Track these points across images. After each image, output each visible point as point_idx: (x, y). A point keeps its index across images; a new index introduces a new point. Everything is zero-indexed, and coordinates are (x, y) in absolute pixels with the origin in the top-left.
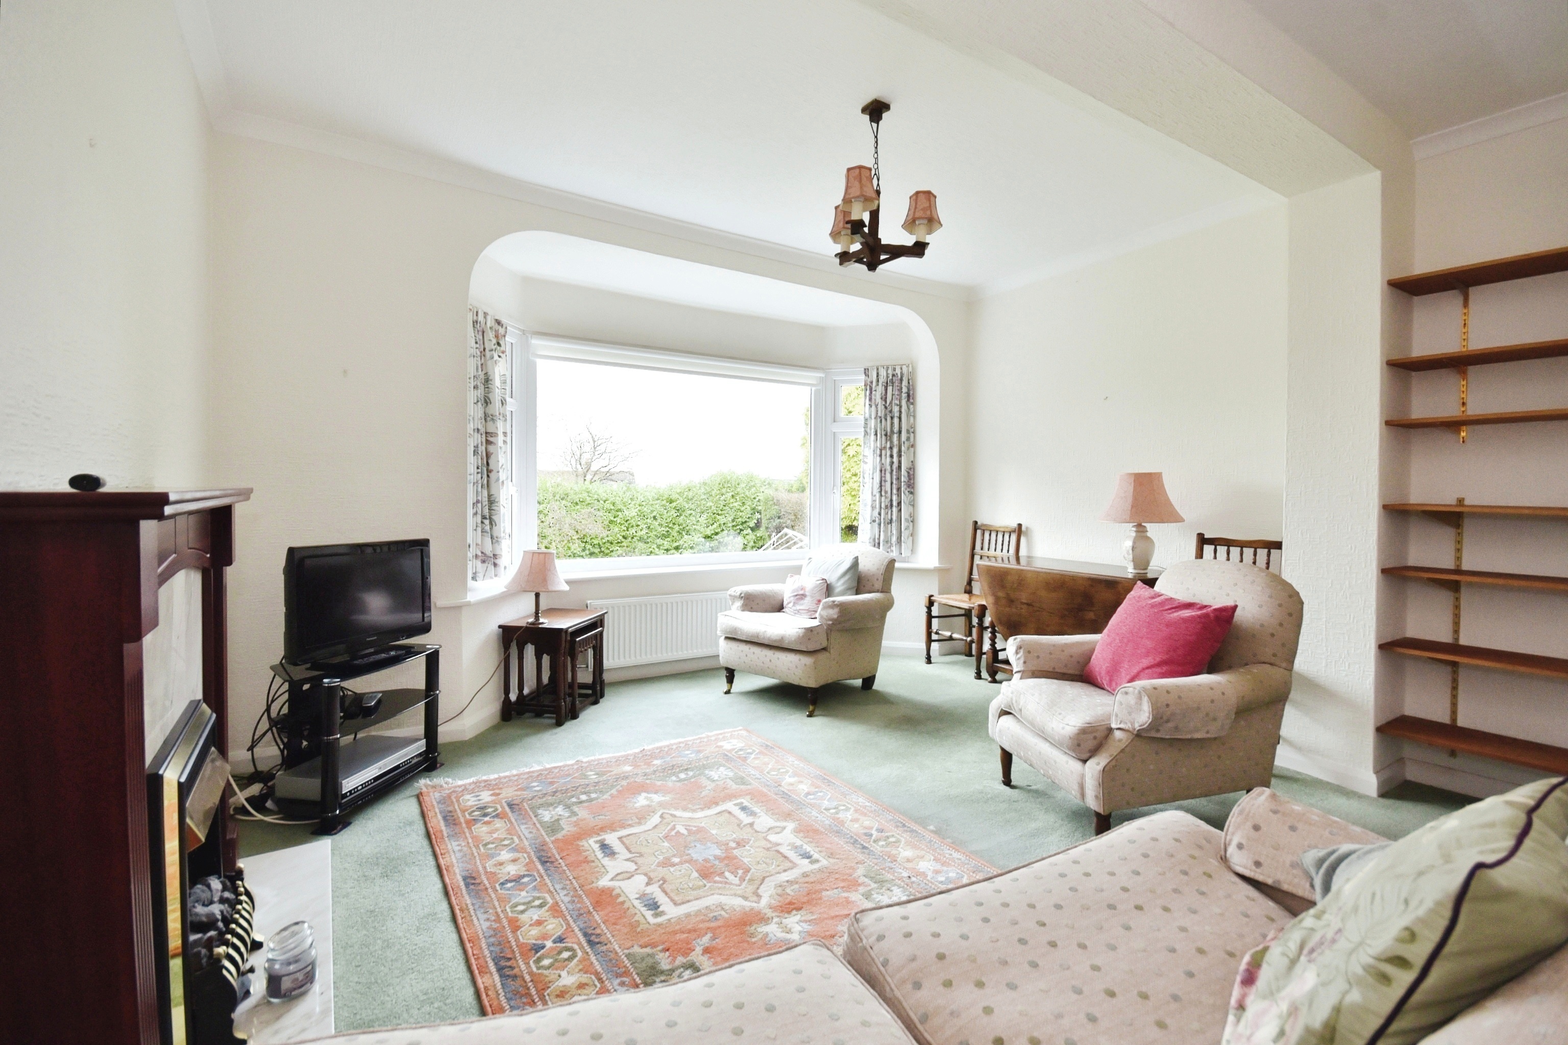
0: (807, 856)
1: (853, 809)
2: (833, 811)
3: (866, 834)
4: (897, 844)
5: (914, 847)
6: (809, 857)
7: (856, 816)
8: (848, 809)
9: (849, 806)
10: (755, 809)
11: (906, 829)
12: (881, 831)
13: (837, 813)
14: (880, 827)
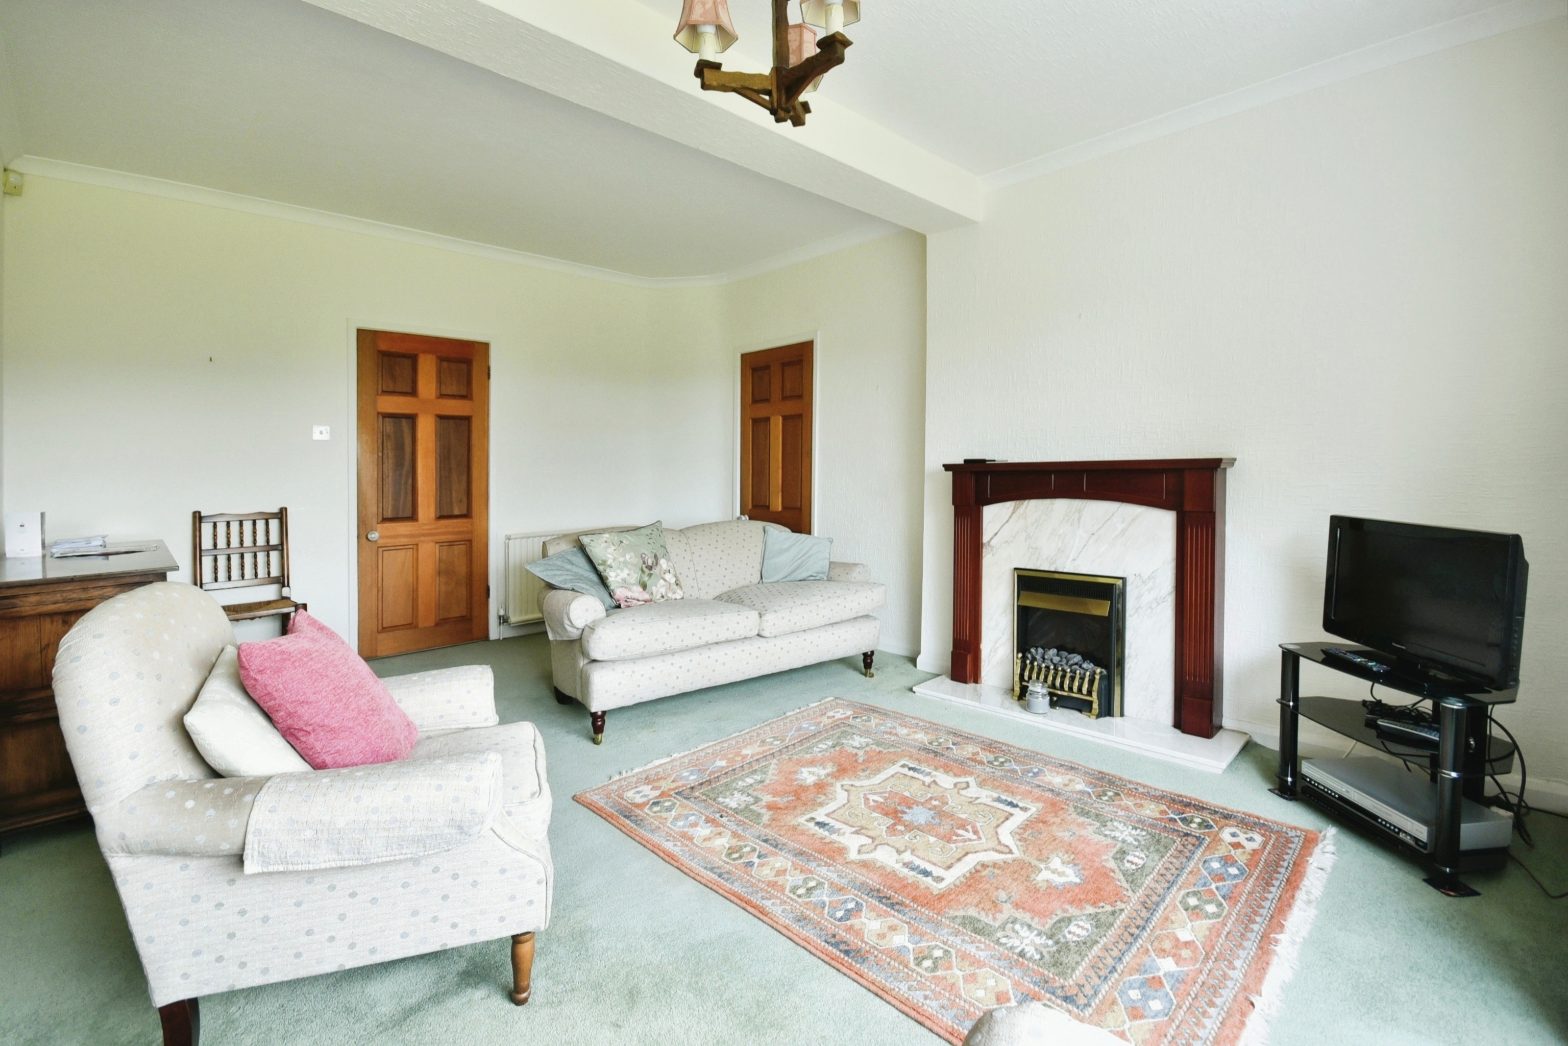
0: (821, 825)
1: (787, 892)
2: (812, 884)
3: (765, 856)
4: (730, 851)
5: (711, 850)
6: (818, 824)
7: (780, 880)
8: (794, 890)
9: (791, 895)
10: (906, 870)
11: (718, 871)
12: (750, 864)
13: (805, 881)
14: (749, 869)
